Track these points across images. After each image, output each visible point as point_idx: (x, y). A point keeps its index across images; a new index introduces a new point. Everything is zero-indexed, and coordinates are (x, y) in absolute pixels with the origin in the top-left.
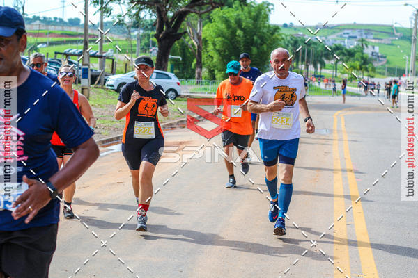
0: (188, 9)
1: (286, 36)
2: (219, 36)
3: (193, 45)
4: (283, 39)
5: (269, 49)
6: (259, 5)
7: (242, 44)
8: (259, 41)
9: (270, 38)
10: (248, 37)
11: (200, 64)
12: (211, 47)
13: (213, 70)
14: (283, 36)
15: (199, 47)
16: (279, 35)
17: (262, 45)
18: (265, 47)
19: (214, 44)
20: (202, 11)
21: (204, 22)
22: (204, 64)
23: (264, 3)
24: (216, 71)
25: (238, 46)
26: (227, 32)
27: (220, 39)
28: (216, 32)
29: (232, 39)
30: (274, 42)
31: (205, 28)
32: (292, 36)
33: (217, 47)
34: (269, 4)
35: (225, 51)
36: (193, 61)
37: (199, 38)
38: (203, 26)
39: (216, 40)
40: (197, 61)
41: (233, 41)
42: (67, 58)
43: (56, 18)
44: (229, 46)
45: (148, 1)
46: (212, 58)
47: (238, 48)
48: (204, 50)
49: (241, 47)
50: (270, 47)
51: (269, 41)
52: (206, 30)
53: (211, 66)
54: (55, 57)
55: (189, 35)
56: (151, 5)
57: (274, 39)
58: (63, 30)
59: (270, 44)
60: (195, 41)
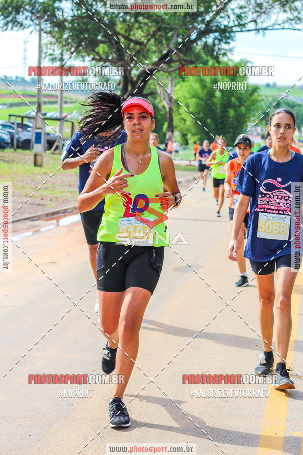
0: (155, 67)
1: (266, 97)
2: (194, 96)
3: (164, 107)
4: (263, 100)
5: (248, 111)
6: (237, 63)
7: (218, 106)
8: (237, 103)
9: (248, 99)
10: (225, 98)
11: (171, 128)
12: (183, 109)
13: (186, 135)
14: (263, 97)
15: (170, 109)
16: (259, 95)
17: (240, 106)
18: (243, 109)
19: (188, 106)
20: (171, 69)
21: (176, 81)
22: (176, 127)
23: (242, 60)
24: (189, 136)
25: (213, 107)
26: (202, 93)
27: (194, 100)
28: (189, 93)
29: (207, 100)
30: (253, 104)
31: (178, 87)
32: (272, 96)
33: (191, 109)
34: (247, 62)
35: (199, 114)
36: (163, 125)
37: (170, 99)
38: (175, 86)
39: (189, 101)
40: (169, 124)
41: (208, 102)
42: (22, 121)
43: (17, 78)
44: (204, 107)
45: (112, 59)
46: (185, 121)
47: (213, 110)
48: (177, 113)
49: (217, 109)
50: (249, 109)
51: (248, 103)
52: (178, 90)
53: (184, 129)
54: (9, 120)
55: (159, 95)
56: (115, 63)
57: (253, 100)
58: (24, 90)
59: (249, 106)
60: (167, 103)
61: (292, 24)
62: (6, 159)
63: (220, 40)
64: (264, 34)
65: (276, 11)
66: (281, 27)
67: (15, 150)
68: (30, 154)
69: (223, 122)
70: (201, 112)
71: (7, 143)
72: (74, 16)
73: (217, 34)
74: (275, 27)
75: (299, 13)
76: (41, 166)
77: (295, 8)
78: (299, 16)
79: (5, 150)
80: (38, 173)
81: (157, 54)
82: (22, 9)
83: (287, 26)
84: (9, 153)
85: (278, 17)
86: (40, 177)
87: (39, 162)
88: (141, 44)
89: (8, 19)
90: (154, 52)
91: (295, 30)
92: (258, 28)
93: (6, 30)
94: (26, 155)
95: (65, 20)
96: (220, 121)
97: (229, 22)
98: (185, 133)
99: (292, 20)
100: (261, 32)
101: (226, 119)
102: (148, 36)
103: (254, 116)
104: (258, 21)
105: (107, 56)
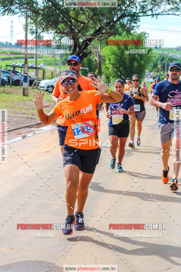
0: (92, 37)
1: (157, 54)
2: (113, 54)
3: (96, 60)
6: (139, 34)
7: (128, 60)
8: (139, 58)
10: (132, 55)
11: (100, 73)
13: (109, 77)
14: (155, 55)
15: (100, 62)
16: (152, 54)
17: (140, 60)
18: (143, 62)
19: (109, 60)
21: (103, 45)
22: (103, 73)
23: (142, 33)
24: (111, 78)
25: (125, 61)
26: (118, 52)
27: (113, 56)
28: (111, 52)
29: (121, 56)
30: (149, 59)
31: (104, 49)
32: (160, 54)
33: (112, 62)
34: (145, 34)
35: (116, 65)
36: (96, 71)
37: (100, 56)
38: (103, 48)
39: (111, 57)
40: (99, 71)
41: (122, 57)
42: (14, 69)
43: (7, 43)
44: (119, 61)
45: (67, 32)
46: (108, 69)
47: (125, 62)
48: (103, 64)
49: (127, 62)
50: (146, 62)
51: (146, 58)
52: (105, 50)
53: (107, 74)
54: (6, 68)
55: (93, 54)
56: (68, 34)
57: (149, 57)
58: (11, 51)
59: (146, 60)
60: (97, 58)
61: (173, 12)
62: (6, 92)
63: (131, 21)
64: (157, 18)
65: (164, 4)
66: (167, 13)
67: (11, 86)
68: (20, 89)
69: (131, 69)
70: (117, 64)
71: (6, 82)
72: (45, 6)
73: (129, 18)
74: (163, 13)
75: (178, 5)
76: (27, 96)
77: (175, 2)
78: (178, 6)
79: (5, 86)
80: (26, 100)
81: (93, 29)
82: (14, 3)
83: (170, 12)
84: (7, 88)
85: (165, 7)
86: (28, 102)
87: (26, 93)
88: (84, 23)
89: (6, 8)
90: (92, 28)
91: (175, 15)
92: (153, 14)
93: (4, 15)
94: (18, 89)
95: (40, 9)
96: (129, 69)
97: (136, 10)
98: (108, 76)
99: (174, 9)
100: (155, 16)
101: (133, 67)
102: (88, 18)
103: (149, 66)
104: (153, 9)
105: (64, 31)
